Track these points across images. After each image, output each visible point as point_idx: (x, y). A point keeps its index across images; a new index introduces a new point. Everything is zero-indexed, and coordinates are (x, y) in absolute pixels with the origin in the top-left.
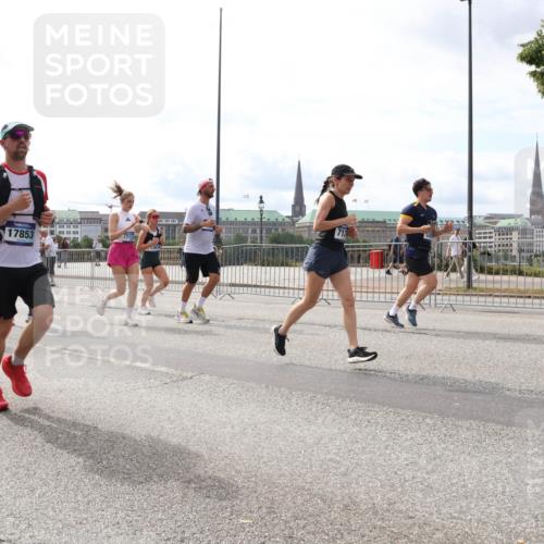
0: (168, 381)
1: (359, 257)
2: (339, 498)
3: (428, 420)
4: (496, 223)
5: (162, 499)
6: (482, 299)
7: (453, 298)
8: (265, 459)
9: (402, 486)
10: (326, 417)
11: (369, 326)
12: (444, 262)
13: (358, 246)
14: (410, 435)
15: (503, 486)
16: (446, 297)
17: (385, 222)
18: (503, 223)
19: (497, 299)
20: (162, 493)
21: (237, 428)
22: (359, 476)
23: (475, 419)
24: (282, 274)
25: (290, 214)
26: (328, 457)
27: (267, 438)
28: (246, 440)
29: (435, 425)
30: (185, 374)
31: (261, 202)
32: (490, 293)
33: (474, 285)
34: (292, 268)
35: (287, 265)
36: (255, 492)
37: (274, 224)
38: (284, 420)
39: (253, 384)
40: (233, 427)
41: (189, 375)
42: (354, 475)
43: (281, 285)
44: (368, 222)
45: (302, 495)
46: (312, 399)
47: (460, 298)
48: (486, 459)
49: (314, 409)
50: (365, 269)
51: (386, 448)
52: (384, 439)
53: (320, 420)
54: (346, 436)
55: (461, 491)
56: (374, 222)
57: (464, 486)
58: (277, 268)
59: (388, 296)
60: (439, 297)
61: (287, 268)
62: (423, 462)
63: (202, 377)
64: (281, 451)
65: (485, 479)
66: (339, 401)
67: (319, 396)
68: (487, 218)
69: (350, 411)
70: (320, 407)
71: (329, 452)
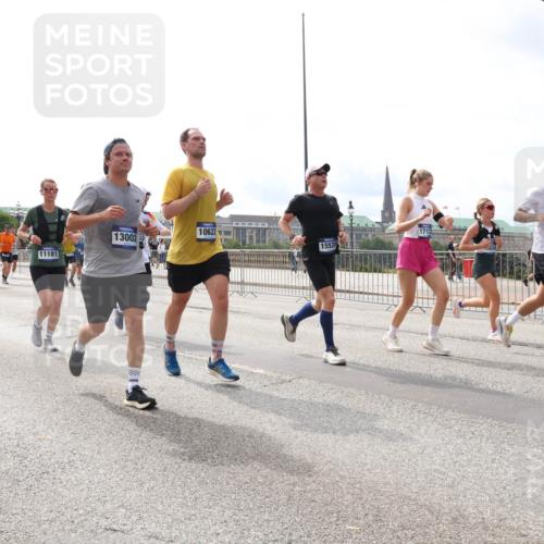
0: (268, 383)
2: (447, 510)
5: (267, 500)
8: (369, 466)
10: (428, 427)
14: (517, 449)
20: (268, 494)
22: (466, 489)
24: (376, 281)
25: (380, 220)
26: (434, 467)
27: (369, 446)
30: (284, 377)
31: (351, 207)
34: (386, 274)
35: (380, 271)
36: (361, 499)
37: (364, 229)
39: (352, 390)
41: (288, 378)
42: (461, 488)
43: (376, 292)
46: (414, 407)
51: (493, 461)
52: (490, 452)
53: (422, 430)
54: (450, 447)
58: (371, 274)
61: (380, 275)
63: (301, 380)
66: (442, 410)
67: (420, 405)
69: (453, 422)
70: (422, 416)
71: (434, 463)
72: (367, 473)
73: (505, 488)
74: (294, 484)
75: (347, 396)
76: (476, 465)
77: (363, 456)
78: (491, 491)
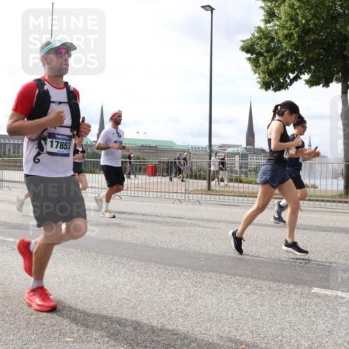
1: (141, 168)
2: (130, 323)
3: (185, 273)
4: (225, 150)
6: (217, 197)
7: (199, 196)
8: (81, 299)
9: (169, 314)
10: (120, 271)
11: (147, 213)
12: (194, 174)
13: (140, 162)
14: (174, 282)
15: (232, 314)
16: (195, 195)
17: (156, 147)
18: (230, 150)
19: (227, 197)
21: (62, 278)
22: (142, 309)
23: (213, 272)
26: (122, 296)
27: (82, 285)
28: (68, 286)
29: (189, 276)
32: (222, 194)
33: (212, 188)
34: (97, 175)
35: (94, 173)
36: (75, 320)
38: (93, 273)
39: (72, 250)
40: (59, 278)
42: (139, 308)
44: (146, 147)
45: (106, 322)
46: (110, 260)
47: (204, 196)
48: (221, 297)
49: (112, 266)
50: (144, 177)
51: (159, 290)
52: (157, 285)
53: (116, 273)
54: (133, 284)
55: (207, 317)
56: (150, 147)
57: (208, 314)
59: (159, 194)
60: (191, 195)
61: (94, 175)
62: (182, 299)
64: (92, 293)
65: (221, 309)
66: (129, 261)
67: (115, 258)
68: (220, 146)
69: (136, 267)
70: (116, 264)
71: (123, 294)
72: (80, 303)
73: (165, 306)
74: (31, 314)
75: (69, 254)
76: (149, 293)
77: (78, 292)
78: (158, 309)
